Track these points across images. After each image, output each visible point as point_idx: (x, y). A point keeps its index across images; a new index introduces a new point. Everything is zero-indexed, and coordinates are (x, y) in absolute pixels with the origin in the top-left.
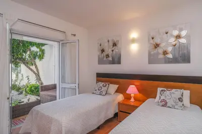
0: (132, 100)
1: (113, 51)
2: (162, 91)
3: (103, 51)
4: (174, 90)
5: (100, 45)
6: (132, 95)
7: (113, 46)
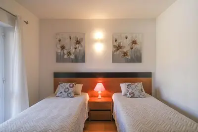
0: (100, 97)
1: (76, 48)
2: (129, 85)
3: (63, 47)
4: (136, 84)
5: (60, 41)
6: (100, 92)
7: (77, 43)
